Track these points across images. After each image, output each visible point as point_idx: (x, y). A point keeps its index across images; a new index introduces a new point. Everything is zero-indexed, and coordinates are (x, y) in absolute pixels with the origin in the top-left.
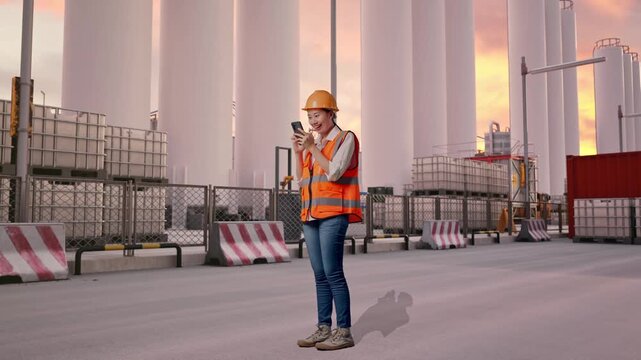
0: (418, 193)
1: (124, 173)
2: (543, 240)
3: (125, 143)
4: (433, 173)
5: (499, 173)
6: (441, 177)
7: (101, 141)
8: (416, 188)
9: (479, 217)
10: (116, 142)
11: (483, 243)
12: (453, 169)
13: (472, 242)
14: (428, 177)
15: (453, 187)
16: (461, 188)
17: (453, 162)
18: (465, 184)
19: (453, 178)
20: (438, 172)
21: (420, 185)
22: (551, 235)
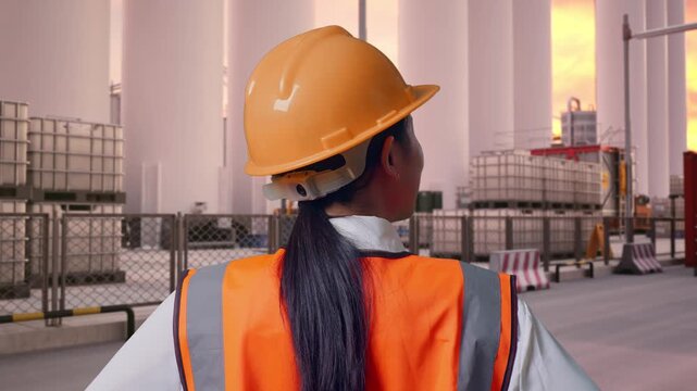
0: (478, 205)
1: (60, 185)
2: (652, 271)
3: (61, 142)
4: (499, 177)
5: (589, 176)
6: (511, 182)
7: (22, 143)
8: (475, 198)
9: (561, 237)
10: (49, 141)
11: (572, 279)
12: (528, 172)
13: (555, 277)
14: (493, 183)
15: (528, 197)
16: (538, 197)
17: (528, 163)
18: (544, 192)
19: (528, 184)
20: (507, 177)
21: (482, 193)
22: (661, 262)
